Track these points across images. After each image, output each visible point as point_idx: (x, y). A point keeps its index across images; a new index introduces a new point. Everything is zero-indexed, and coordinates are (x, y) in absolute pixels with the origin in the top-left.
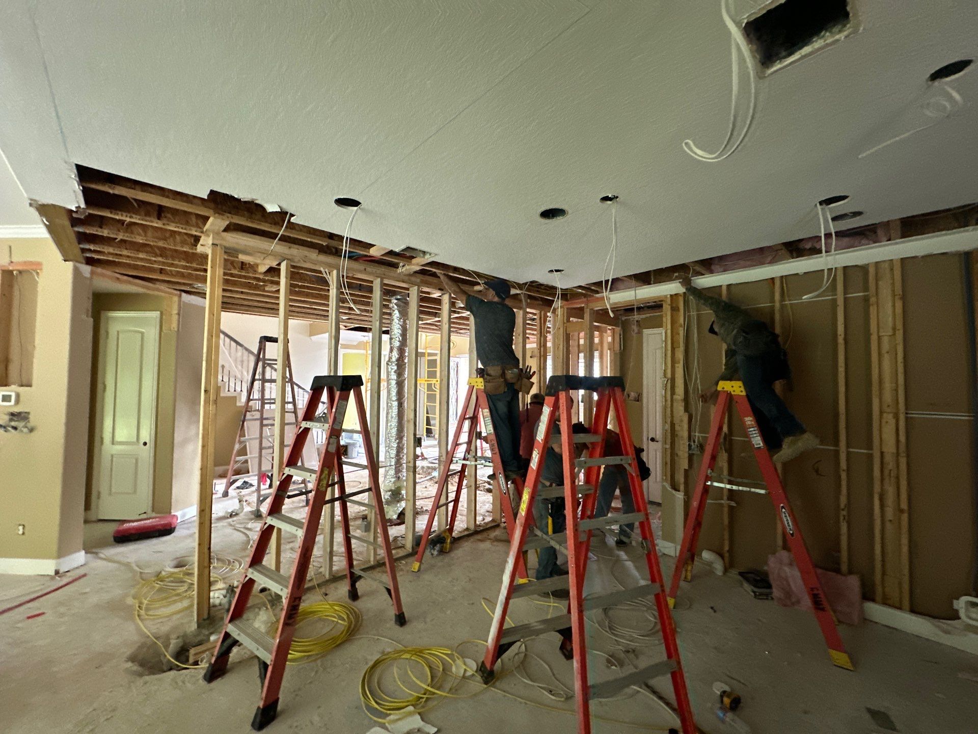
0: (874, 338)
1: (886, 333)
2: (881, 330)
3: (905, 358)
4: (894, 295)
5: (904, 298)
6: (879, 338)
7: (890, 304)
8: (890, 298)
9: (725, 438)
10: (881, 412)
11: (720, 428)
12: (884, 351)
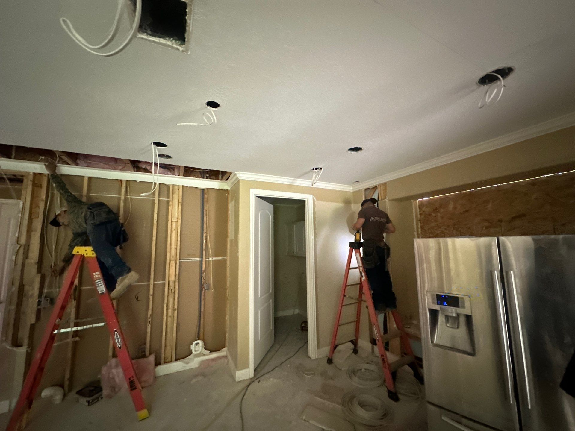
0: (170, 222)
1: (175, 220)
2: (173, 219)
3: (181, 233)
4: (179, 202)
5: (182, 205)
6: (172, 222)
7: (177, 206)
8: (177, 203)
9: (75, 290)
10: (170, 260)
11: (72, 283)
12: (173, 229)
